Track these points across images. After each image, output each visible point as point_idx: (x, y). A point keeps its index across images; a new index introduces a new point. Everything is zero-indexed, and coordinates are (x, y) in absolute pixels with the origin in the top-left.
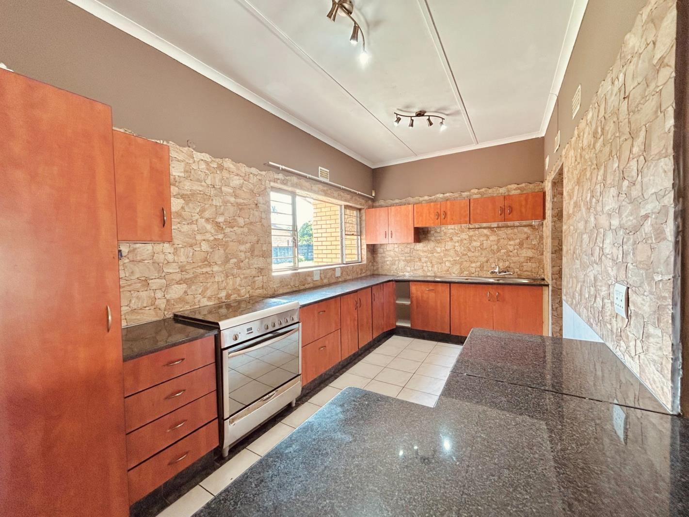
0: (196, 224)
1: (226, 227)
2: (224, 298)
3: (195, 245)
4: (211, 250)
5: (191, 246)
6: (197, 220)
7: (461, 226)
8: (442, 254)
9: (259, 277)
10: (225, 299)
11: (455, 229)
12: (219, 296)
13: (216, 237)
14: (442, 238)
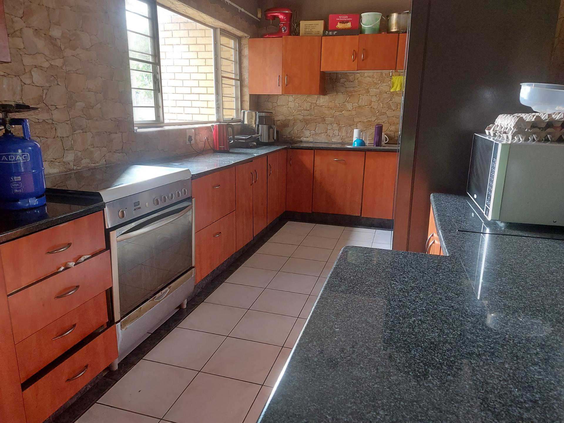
0: (21, 37)
1: (65, 48)
2: (72, 164)
3: (24, 74)
4: (48, 85)
5: (17, 75)
6: (21, 30)
7: (382, 74)
8: (354, 113)
9: (116, 133)
10: (74, 165)
11: (373, 77)
12: (64, 160)
13: (53, 63)
14: (356, 89)
